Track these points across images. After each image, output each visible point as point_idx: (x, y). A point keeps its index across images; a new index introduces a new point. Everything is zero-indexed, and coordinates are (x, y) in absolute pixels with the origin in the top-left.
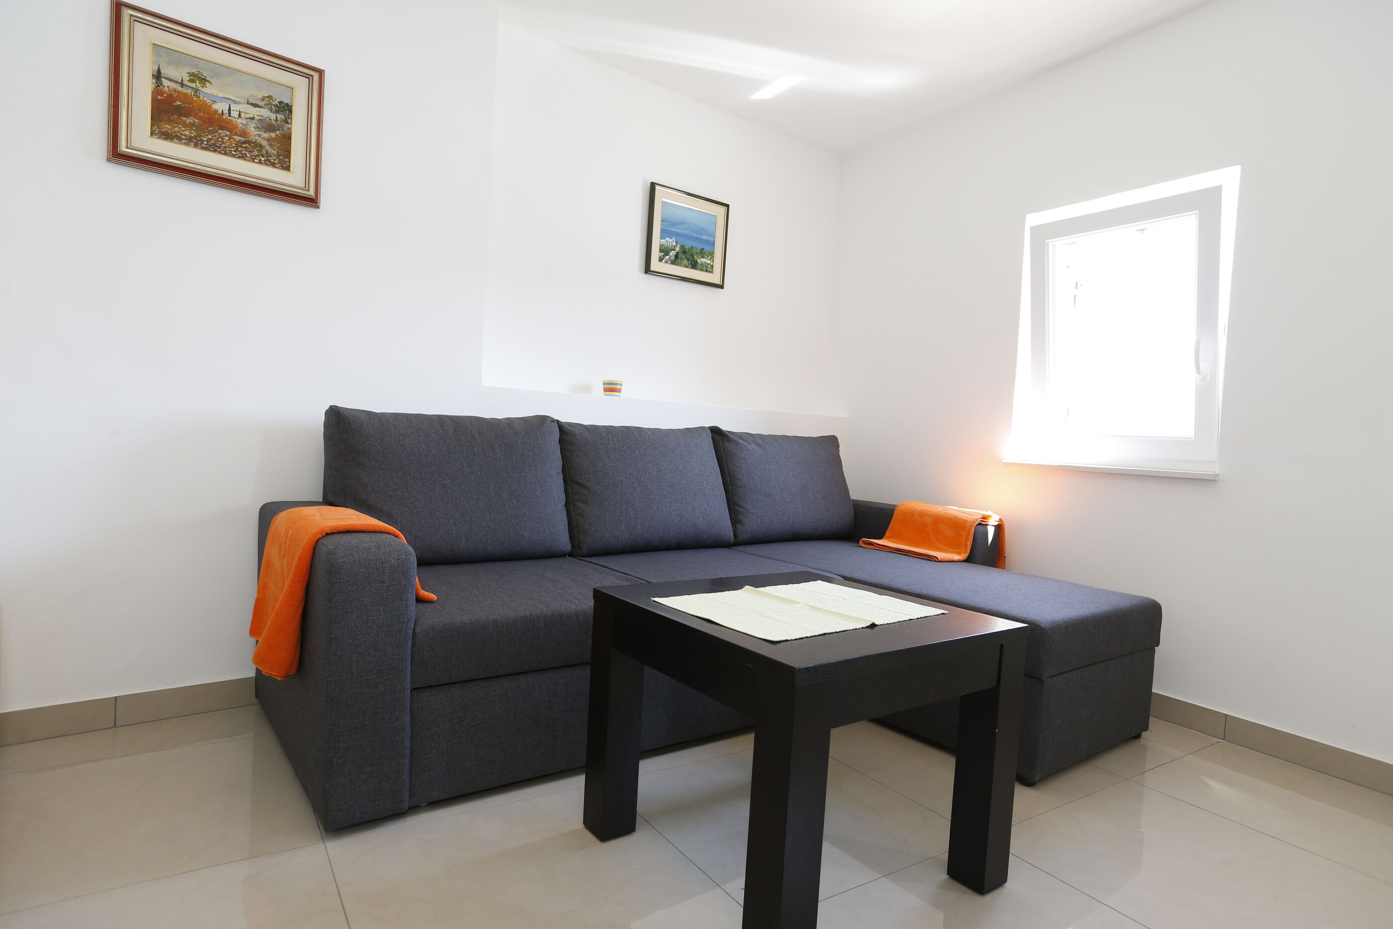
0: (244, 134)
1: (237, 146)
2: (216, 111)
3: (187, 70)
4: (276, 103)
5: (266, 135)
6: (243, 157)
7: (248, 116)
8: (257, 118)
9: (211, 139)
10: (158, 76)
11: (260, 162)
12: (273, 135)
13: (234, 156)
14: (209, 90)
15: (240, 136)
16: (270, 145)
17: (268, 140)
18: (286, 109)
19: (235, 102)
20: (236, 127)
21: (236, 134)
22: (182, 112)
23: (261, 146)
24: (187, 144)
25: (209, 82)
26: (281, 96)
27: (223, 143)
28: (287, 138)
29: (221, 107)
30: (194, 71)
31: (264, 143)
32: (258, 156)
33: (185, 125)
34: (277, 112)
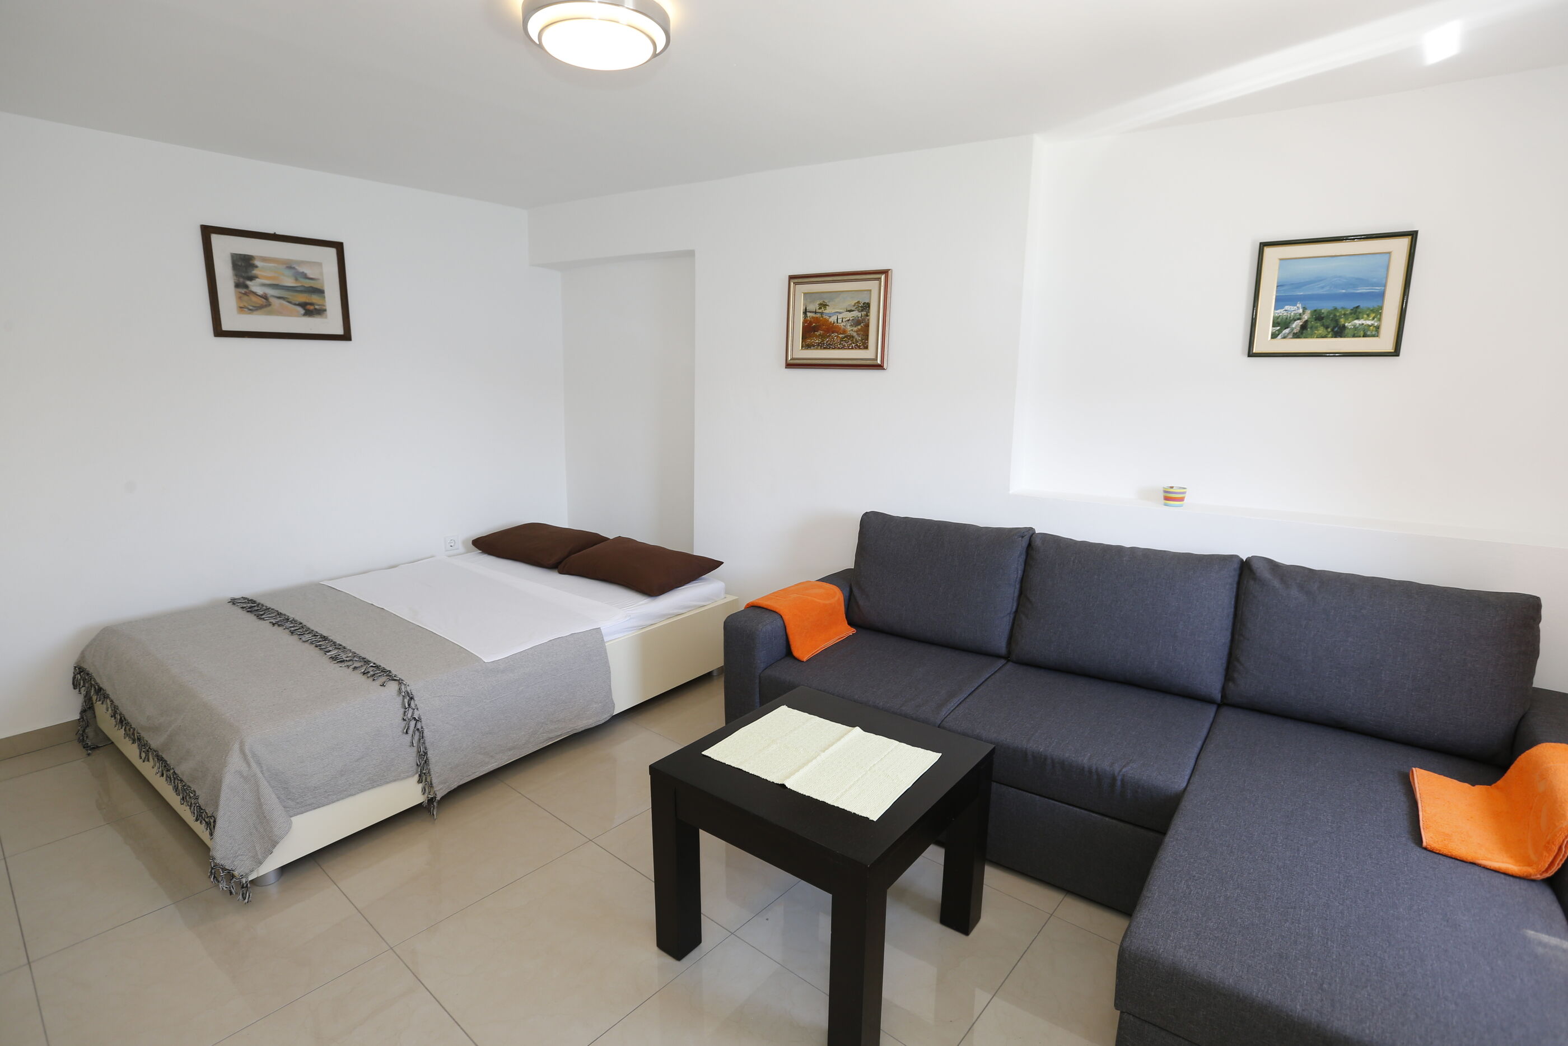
0: (844, 332)
1: (841, 341)
2: (831, 322)
3: (818, 302)
4: (862, 305)
5: (855, 329)
6: (843, 348)
7: (847, 319)
8: (851, 319)
9: (828, 341)
10: (805, 312)
11: (852, 348)
12: (859, 327)
13: (839, 348)
14: (828, 310)
15: (842, 334)
16: (858, 334)
17: (857, 332)
18: (867, 306)
19: (840, 313)
20: (840, 329)
21: (841, 334)
22: (815, 329)
23: (853, 337)
24: (817, 349)
25: (828, 305)
26: (863, 299)
27: (834, 341)
28: (867, 326)
29: (833, 319)
30: (821, 302)
31: (855, 334)
32: (851, 344)
33: (817, 337)
34: (862, 311)
